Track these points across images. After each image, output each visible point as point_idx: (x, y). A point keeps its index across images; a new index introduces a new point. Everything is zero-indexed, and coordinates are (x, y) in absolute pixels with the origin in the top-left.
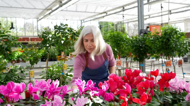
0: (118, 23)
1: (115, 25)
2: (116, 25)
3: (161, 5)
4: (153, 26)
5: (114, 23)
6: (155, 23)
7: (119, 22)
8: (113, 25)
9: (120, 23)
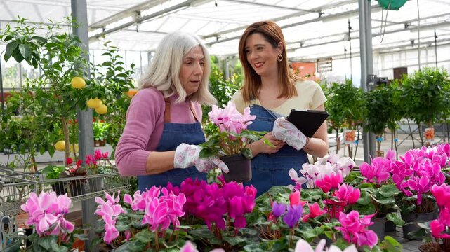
0: (228, 58)
1: (220, 63)
2: (224, 63)
3: (349, 23)
4: (300, 65)
5: (218, 57)
6: (304, 58)
7: (231, 55)
8: (216, 62)
9: (231, 57)
